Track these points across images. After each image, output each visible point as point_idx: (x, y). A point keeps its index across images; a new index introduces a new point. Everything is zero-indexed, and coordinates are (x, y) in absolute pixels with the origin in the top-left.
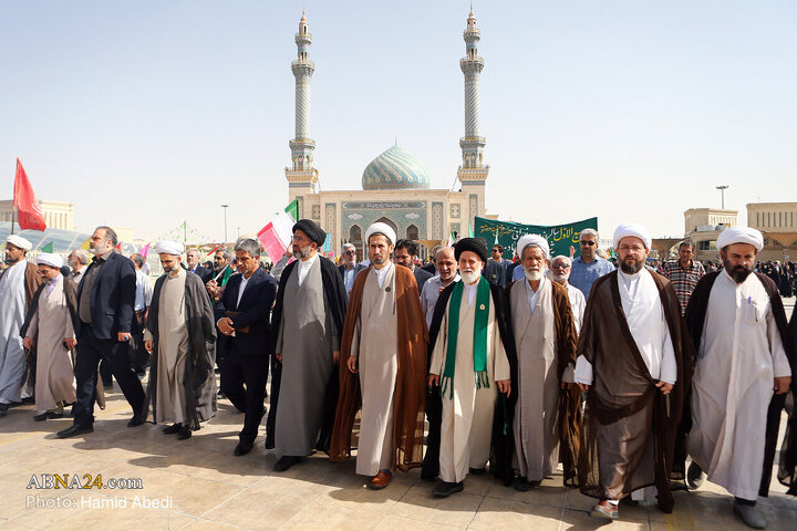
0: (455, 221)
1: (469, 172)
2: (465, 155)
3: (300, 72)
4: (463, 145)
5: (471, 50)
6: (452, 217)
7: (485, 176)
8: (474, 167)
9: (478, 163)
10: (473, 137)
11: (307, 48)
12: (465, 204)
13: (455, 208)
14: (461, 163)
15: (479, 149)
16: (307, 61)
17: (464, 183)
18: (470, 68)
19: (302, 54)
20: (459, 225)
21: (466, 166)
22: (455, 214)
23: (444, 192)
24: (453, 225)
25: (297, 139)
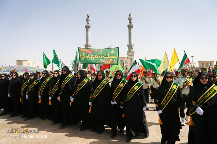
1: (130, 53)
2: (129, 49)
3: (87, 27)
4: (128, 46)
5: (130, 22)
6: (125, 64)
7: (134, 54)
8: (131, 51)
9: (132, 50)
10: (131, 44)
11: (89, 22)
12: (129, 61)
13: (126, 62)
15: (132, 47)
16: (89, 25)
17: (128, 56)
18: (130, 27)
19: (88, 23)
20: (127, 66)
21: (129, 51)
22: (126, 63)
23: (124, 58)
24: (125, 66)
25: (86, 44)
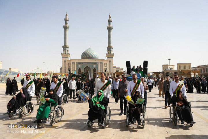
0: (106, 67)
1: (109, 55)
2: (108, 51)
3: (66, 28)
4: (107, 48)
5: (110, 24)
6: (105, 66)
7: (113, 56)
8: (110, 54)
9: (111, 53)
10: (110, 46)
11: (67, 22)
12: (108, 63)
13: (106, 64)
14: (107, 53)
15: (112, 49)
16: (68, 25)
17: (108, 58)
18: (110, 29)
19: (66, 23)
20: (106, 68)
21: (108, 53)
22: (106, 66)
23: (103, 60)
24: (105, 68)
25: (64, 45)
